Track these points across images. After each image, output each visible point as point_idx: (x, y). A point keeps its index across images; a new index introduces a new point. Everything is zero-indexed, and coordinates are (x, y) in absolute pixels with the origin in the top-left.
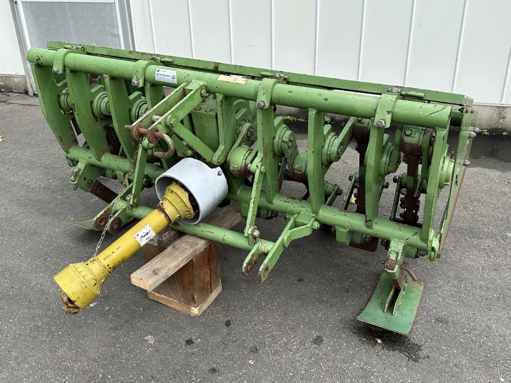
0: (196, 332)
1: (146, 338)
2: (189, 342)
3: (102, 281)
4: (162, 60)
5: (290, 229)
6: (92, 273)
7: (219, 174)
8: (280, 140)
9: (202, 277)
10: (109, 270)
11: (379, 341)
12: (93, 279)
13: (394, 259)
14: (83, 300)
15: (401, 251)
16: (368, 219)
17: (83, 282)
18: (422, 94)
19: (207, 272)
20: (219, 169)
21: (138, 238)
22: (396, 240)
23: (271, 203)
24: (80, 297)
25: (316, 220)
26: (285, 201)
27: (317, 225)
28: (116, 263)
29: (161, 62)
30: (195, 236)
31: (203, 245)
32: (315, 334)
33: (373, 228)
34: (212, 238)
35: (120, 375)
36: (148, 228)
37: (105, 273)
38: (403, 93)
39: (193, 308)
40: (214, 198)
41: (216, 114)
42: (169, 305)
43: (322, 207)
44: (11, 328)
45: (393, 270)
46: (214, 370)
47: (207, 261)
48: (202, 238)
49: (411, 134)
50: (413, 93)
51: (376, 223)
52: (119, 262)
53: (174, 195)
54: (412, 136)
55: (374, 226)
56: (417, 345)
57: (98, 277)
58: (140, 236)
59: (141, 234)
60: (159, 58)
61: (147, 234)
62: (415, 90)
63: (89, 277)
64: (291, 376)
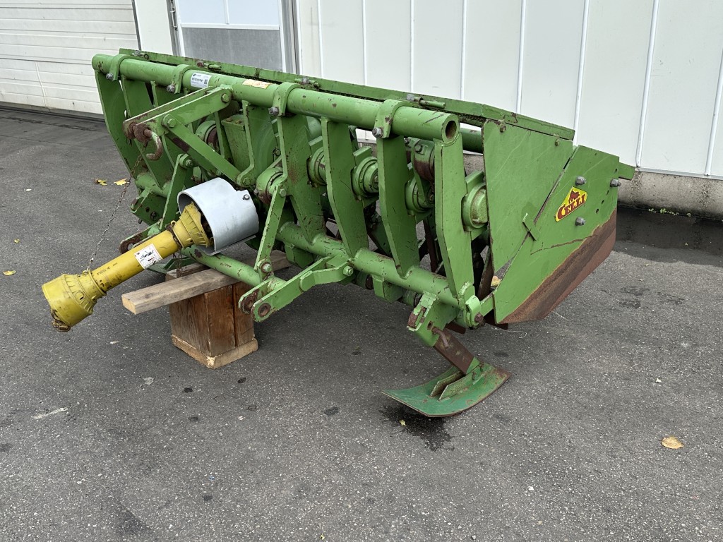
0: (201, 382)
1: (145, 379)
2: (188, 390)
3: (93, 298)
4: (210, 66)
5: (312, 270)
6: (81, 285)
7: (244, 198)
8: (317, 163)
9: (220, 321)
10: (101, 286)
11: (403, 423)
12: (80, 292)
13: (417, 314)
14: (65, 312)
15: (430, 307)
16: (397, 265)
17: (68, 292)
18: (441, 104)
19: (229, 317)
20: (246, 192)
21: (138, 257)
22: (428, 293)
23: (311, 243)
24: (62, 308)
25: (351, 265)
26: (325, 242)
27: (348, 270)
28: (111, 280)
29: (209, 68)
30: (216, 270)
31: (221, 281)
32: (332, 405)
33: (406, 277)
34: (229, 273)
35: (97, 406)
36: (151, 247)
37: (95, 289)
38: (423, 102)
39: (209, 358)
40: (236, 226)
41: (244, 127)
42: (189, 353)
43: (361, 251)
44: (21, 350)
45: (415, 328)
46: (196, 419)
47: (229, 304)
48: (222, 273)
49: (421, 150)
50: (435, 103)
51: (411, 272)
52: (114, 279)
53: (187, 216)
54: (422, 152)
55: (408, 275)
56: (449, 435)
57: (87, 291)
58: (141, 255)
59: (143, 252)
60: (207, 64)
61: (150, 254)
62: (438, 99)
63: (76, 288)
64: (275, 438)
